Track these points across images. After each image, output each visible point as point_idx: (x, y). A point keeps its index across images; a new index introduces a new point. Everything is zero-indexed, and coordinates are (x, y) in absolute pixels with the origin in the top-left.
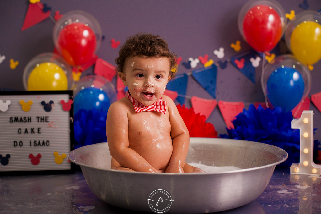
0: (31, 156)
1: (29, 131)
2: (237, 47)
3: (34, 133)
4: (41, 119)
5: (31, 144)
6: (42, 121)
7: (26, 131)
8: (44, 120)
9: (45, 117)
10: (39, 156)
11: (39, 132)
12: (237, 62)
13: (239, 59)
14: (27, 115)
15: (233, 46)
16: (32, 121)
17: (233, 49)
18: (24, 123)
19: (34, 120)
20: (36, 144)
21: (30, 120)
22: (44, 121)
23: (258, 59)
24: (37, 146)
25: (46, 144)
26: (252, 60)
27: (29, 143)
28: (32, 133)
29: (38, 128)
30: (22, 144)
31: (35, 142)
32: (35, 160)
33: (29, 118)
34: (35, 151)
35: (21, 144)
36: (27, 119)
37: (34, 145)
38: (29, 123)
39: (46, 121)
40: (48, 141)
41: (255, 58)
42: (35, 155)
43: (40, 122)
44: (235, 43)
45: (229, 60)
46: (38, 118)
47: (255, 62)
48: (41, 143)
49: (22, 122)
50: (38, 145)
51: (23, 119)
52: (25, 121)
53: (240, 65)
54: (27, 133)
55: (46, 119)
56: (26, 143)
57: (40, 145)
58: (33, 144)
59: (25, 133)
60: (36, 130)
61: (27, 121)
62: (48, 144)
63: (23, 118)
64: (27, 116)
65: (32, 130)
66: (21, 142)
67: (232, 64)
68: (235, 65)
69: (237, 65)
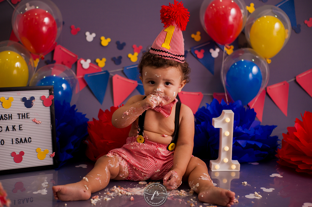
0: (13, 154)
1: (10, 128)
2: (197, 37)
3: (15, 130)
4: (22, 116)
5: (13, 142)
6: (23, 117)
7: (7, 129)
8: (25, 116)
9: (26, 114)
10: (22, 153)
11: (21, 129)
12: (197, 52)
13: (199, 50)
14: (8, 112)
15: (193, 36)
16: (12, 118)
17: (193, 39)
18: (4, 120)
19: (15, 117)
20: (18, 141)
21: (10, 117)
22: (25, 118)
24: (19, 144)
25: (28, 141)
26: (212, 51)
27: (11, 141)
28: (13, 130)
29: (20, 125)
30: (4, 143)
31: (17, 139)
32: (18, 158)
33: (10, 115)
34: (18, 149)
35: (2, 142)
36: (8, 117)
37: (16, 143)
38: (10, 120)
39: (27, 118)
40: (30, 138)
41: (214, 49)
42: (17, 153)
43: (20, 119)
44: (195, 34)
45: (189, 50)
46: (19, 114)
48: (23, 140)
49: (3, 120)
50: (19, 142)
51: (3, 117)
52: (6, 118)
53: (200, 55)
54: (9, 131)
55: (27, 116)
56: (8, 142)
57: (23, 143)
58: (14, 141)
59: (6, 131)
60: (17, 128)
61: (8, 118)
62: (30, 141)
63: (3, 115)
64: (7, 114)
65: (13, 127)
66: (3, 140)
67: (192, 54)
68: (195, 55)
69: (196, 55)
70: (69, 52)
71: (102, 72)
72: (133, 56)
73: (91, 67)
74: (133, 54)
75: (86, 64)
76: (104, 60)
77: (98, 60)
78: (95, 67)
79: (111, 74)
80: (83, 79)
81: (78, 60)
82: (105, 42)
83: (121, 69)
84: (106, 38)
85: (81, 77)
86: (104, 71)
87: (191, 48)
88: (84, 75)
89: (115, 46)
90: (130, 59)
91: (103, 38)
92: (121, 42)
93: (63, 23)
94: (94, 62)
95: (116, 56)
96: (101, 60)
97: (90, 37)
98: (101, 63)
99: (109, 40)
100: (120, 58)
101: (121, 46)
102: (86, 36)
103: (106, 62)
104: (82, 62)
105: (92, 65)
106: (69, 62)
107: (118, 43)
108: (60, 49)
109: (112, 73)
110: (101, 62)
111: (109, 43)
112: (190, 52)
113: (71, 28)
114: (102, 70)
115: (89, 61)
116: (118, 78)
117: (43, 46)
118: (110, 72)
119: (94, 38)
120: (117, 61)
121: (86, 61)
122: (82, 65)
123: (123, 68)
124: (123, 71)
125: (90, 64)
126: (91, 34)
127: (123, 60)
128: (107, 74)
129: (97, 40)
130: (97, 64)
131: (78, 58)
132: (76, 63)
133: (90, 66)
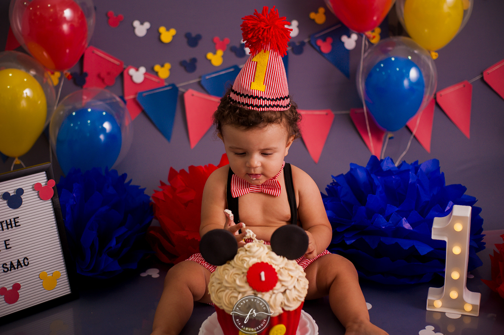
2: (319, 17)
12: (320, 43)
13: (324, 40)
15: (313, 15)
17: (313, 20)
23: (354, 37)
26: (344, 39)
41: (349, 36)
44: (316, 12)
45: (306, 40)
47: (350, 42)
53: (326, 48)
67: (312, 46)
68: (317, 48)
69: (319, 47)
70: (109, 56)
71: (166, 86)
72: (215, 56)
73: (148, 79)
74: (215, 53)
75: (138, 75)
76: (168, 66)
77: (157, 68)
78: (154, 79)
79: (181, 90)
80: (134, 100)
81: (124, 69)
82: (167, 36)
83: (197, 80)
84: (168, 30)
85: (132, 97)
86: (169, 86)
87: (310, 37)
88: (136, 94)
89: (185, 40)
90: (210, 61)
91: (162, 30)
92: (194, 35)
93: (95, 8)
94: (151, 71)
95: (187, 58)
96: (162, 66)
97: (141, 29)
98: (163, 72)
99: (173, 32)
100: (194, 61)
101: (193, 41)
102: (134, 28)
103: (170, 70)
104: (132, 72)
105: (147, 76)
106: (108, 74)
107: (188, 36)
108: (93, 53)
109: (182, 87)
110: (163, 69)
111: (174, 37)
112: (309, 42)
113: (108, 15)
114: (166, 84)
115: (142, 70)
116: (193, 95)
117: (67, 51)
118: (178, 85)
119: (148, 30)
120: (190, 66)
121: (137, 70)
122: (131, 77)
123: (200, 77)
124: (199, 83)
125: (145, 74)
126: (142, 23)
127: (198, 65)
128: (174, 89)
129: (153, 33)
130: (157, 73)
131: (124, 66)
132: (122, 75)
133: (145, 78)
